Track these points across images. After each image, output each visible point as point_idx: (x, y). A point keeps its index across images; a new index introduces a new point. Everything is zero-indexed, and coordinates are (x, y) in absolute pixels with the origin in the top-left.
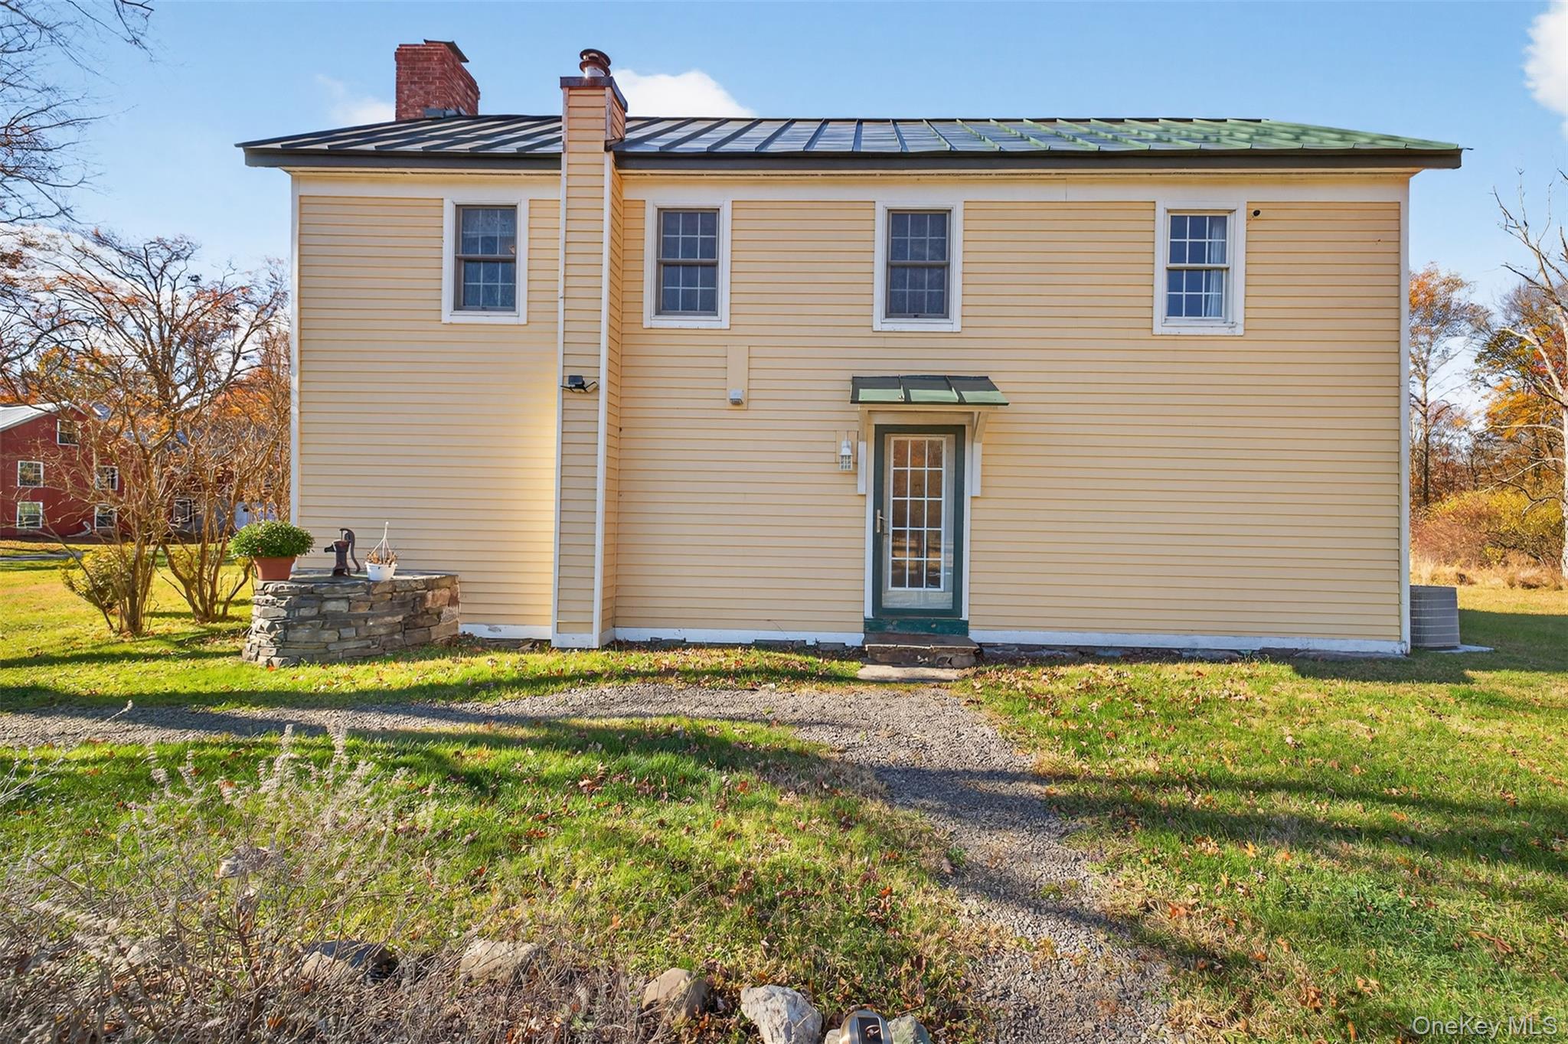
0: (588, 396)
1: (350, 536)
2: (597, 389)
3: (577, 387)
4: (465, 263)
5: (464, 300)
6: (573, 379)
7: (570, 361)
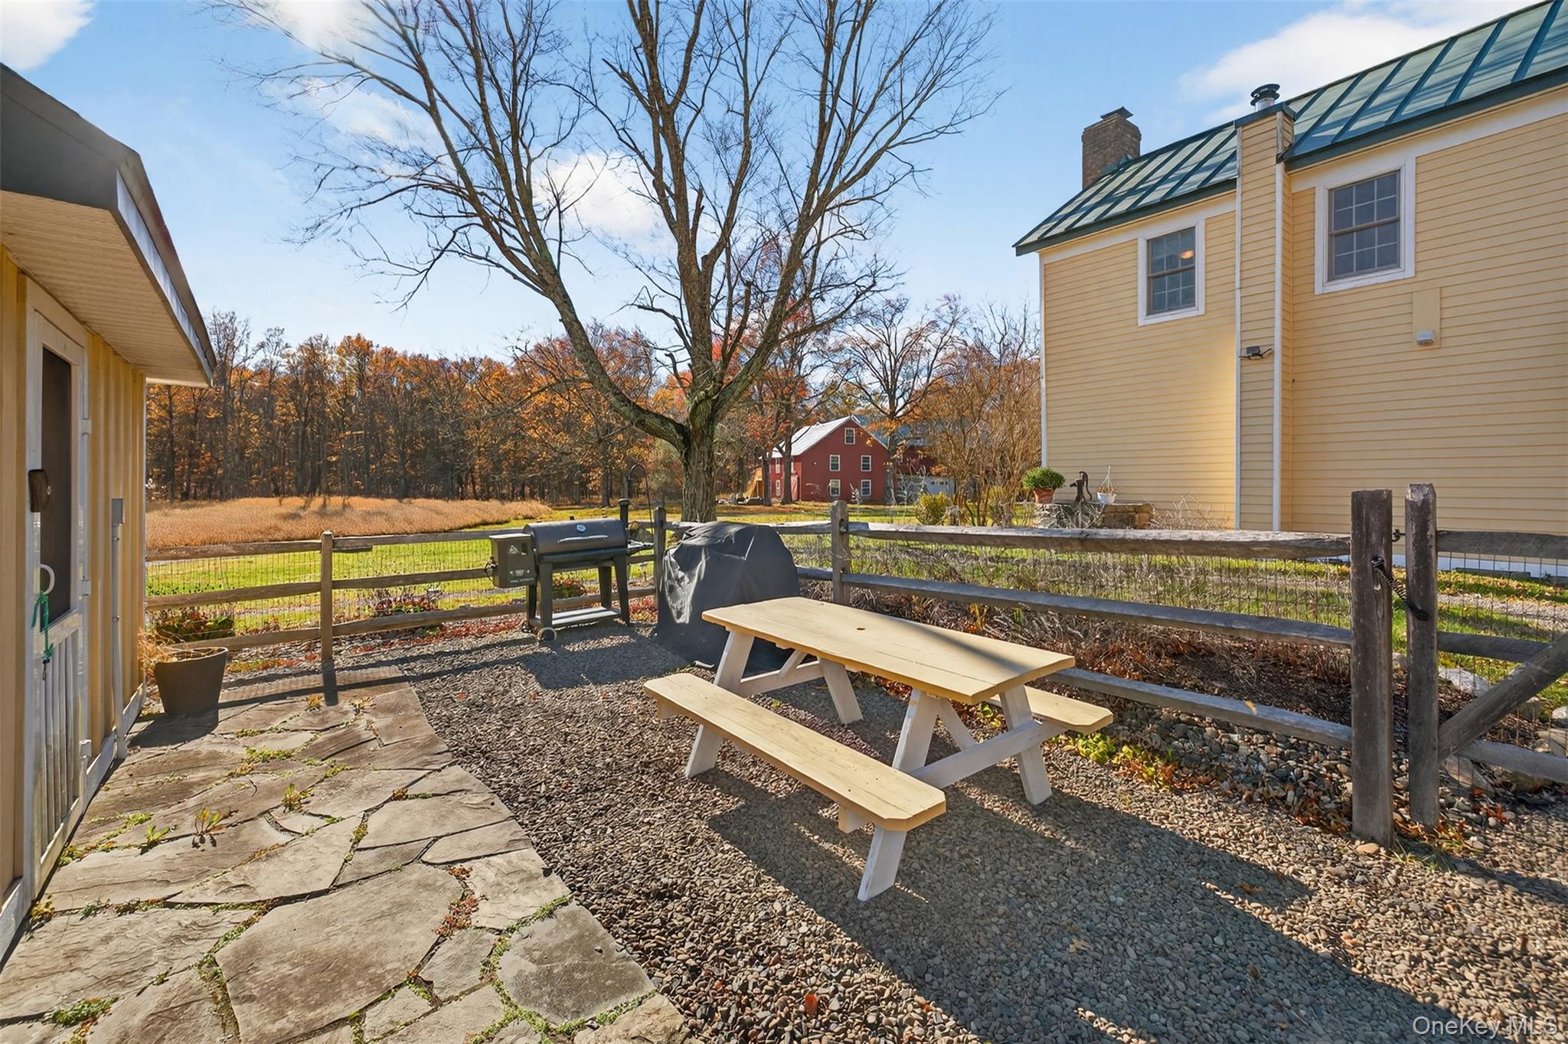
0: (1266, 361)
1: (1085, 476)
2: (1272, 354)
3: (1254, 355)
4: (1154, 280)
5: (1155, 306)
6: (1249, 349)
7: (1248, 336)
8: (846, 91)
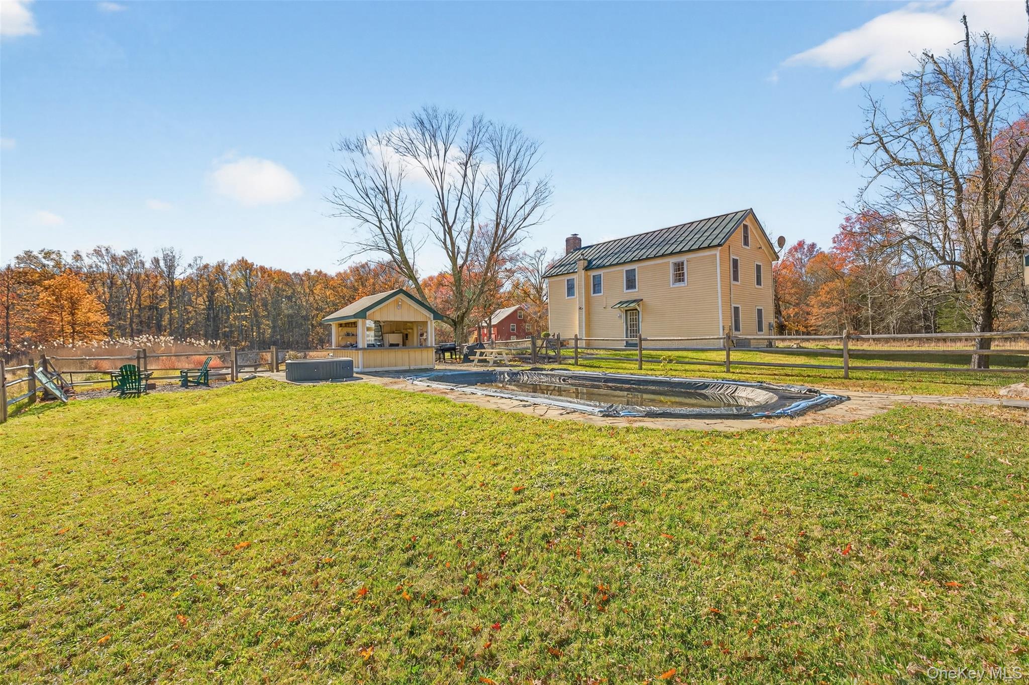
2: (583, 309)
4: (568, 289)
6: (580, 308)
7: (580, 304)
8: (504, 217)
